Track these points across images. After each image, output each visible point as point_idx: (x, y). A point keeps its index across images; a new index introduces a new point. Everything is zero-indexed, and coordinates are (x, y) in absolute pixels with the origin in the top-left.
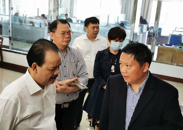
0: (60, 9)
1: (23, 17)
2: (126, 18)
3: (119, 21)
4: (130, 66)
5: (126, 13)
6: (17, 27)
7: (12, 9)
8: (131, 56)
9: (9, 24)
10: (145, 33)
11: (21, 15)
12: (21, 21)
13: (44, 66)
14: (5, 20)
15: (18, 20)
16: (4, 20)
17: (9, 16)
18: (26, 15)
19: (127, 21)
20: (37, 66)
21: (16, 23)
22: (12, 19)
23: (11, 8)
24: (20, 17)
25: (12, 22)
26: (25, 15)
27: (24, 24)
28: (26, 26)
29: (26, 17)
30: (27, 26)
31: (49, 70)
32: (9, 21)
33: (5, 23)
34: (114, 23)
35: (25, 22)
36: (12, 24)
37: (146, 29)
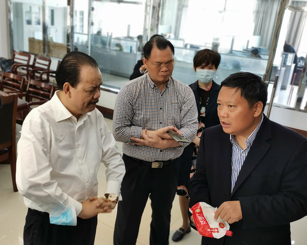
0: (160, 27)
1: (106, 36)
2: (261, 43)
3: (250, 47)
4: (234, 106)
5: (261, 34)
6: (99, 52)
7: (92, 24)
8: (237, 90)
9: (88, 47)
10: (290, 66)
11: (104, 34)
12: (104, 43)
13: (80, 86)
14: (82, 40)
15: (99, 41)
16: (80, 41)
17: (88, 35)
18: (112, 34)
19: (261, 47)
20: (70, 87)
21: (97, 45)
22: (92, 40)
23: (90, 24)
24: (103, 37)
25: (91, 44)
26: (110, 34)
27: (108, 47)
28: (110, 50)
29: (111, 36)
30: (113, 50)
31: (87, 91)
32: (87, 42)
33: (82, 45)
34: (242, 50)
35: (110, 45)
36: (92, 47)
37: (291, 60)
